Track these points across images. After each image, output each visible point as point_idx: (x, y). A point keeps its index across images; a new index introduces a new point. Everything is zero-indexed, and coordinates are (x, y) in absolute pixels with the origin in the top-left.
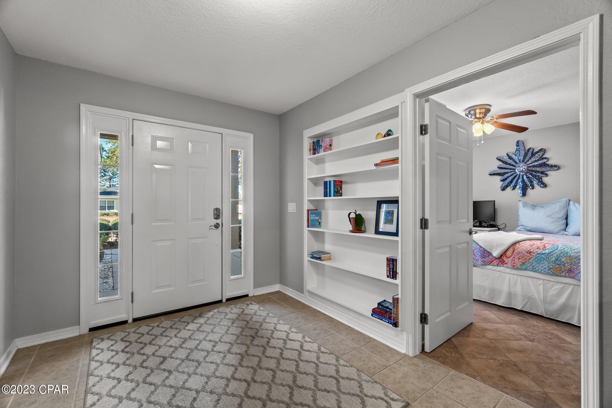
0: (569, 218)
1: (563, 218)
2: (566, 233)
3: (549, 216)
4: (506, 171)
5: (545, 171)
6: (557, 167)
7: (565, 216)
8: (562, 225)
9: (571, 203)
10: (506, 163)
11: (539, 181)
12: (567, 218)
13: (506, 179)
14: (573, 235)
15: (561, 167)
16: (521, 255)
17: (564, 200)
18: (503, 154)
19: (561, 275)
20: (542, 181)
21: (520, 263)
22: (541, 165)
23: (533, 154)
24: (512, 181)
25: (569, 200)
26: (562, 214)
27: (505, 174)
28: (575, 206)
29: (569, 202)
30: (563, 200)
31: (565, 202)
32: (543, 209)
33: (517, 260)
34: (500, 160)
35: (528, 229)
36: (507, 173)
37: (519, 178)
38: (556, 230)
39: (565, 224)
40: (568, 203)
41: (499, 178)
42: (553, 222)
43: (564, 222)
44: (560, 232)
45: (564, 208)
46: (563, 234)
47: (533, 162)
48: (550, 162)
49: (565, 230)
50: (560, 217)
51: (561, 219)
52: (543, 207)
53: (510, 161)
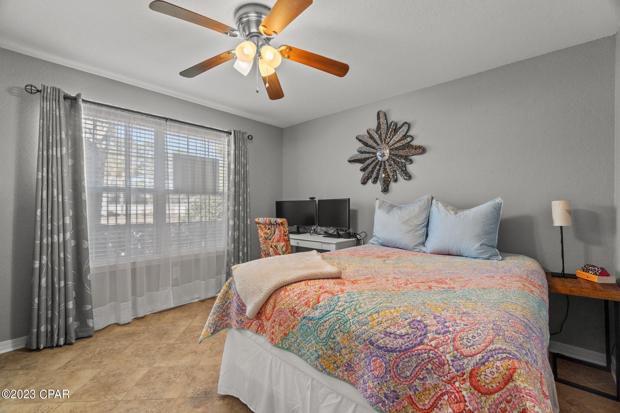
0: (431, 225)
1: (423, 225)
2: (424, 249)
3: (405, 222)
4: (367, 155)
5: (408, 156)
6: (422, 150)
7: (426, 223)
8: (420, 237)
9: (434, 201)
10: (366, 144)
11: (402, 171)
12: (427, 226)
13: (367, 167)
14: (431, 253)
15: (427, 148)
16: (283, 316)
17: (426, 197)
18: (363, 132)
19: (336, 375)
20: (406, 169)
21: (281, 335)
22: (403, 147)
23: (396, 131)
24: (373, 171)
25: (432, 198)
26: (422, 219)
27: (366, 161)
28: (437, 207)
29: (432, 200)
30: (424, 197)
31: (427, 200)
32: (399, 212)
33: (277, 327)
34: (360, 141)
35: (381, 241)
36: (368, 158)
37: (380, 166)
38: (412, 245)
39: (425, 235)
40: (430, 203)
41: (359, 166)
42: (410, 231)
43: (423, 231)
44: (417, 247)
45: (424, 210)
46: (420, 251)
47: (396, 143)
48: (415, 143)
49: (423, 244)
50: (419, 223)
51: (420, 227)
52: (400, 208)
53: (371, 142)
